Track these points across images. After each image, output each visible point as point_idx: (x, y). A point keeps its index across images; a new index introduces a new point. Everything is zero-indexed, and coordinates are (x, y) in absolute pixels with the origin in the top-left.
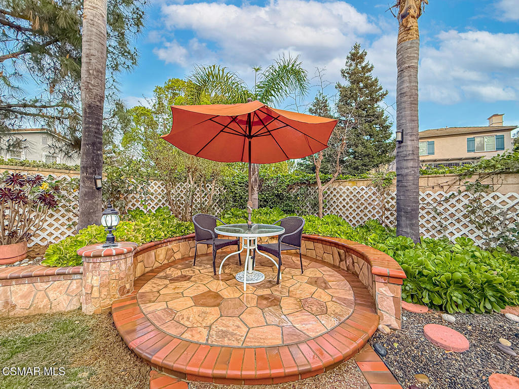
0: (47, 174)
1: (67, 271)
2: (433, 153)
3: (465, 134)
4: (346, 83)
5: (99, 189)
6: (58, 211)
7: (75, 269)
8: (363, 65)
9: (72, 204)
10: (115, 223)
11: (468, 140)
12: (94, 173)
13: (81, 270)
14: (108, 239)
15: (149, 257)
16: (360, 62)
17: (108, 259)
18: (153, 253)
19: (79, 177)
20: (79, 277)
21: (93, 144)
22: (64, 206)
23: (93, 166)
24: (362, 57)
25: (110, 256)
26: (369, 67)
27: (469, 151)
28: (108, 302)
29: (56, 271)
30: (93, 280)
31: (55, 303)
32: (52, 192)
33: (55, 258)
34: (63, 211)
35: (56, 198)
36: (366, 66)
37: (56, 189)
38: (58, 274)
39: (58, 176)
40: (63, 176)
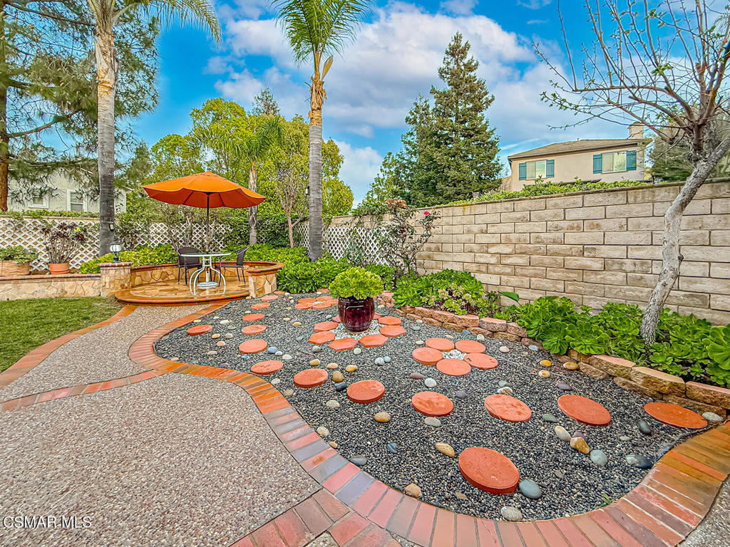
0: (79, 221)
1: (92, 275)
2: (553, 176)
3: (593, 149)
4: (444, 86)
5: (112, 230)
6: (86, 246)
7: (97, 274)
8: (465, 61)
9: (96, 241)
10: (118, 250)
11: (595, 158)
12: (109, 220)
13: (100, 275)
14: (114, 259)
15: (145, 274)
16: (462, 58)
17: (113, 268)
18: (149, 272)
19: (99, 222)
20: (98, 278)
21: (107, 201)
22: (90, 243)
23: (107, 216)
24: (464, 52)
25: (115, 266)
26: (473, 64)
27: (595, 172)
28: (114, 291)
29: (86, 275)
30: (106, 279)
31: (86, 292)
32: (82, 233)
33: (86, 269)
34: (90, 246)
35: (85, 237)
36: (470, 63)
37: (85, 231)
38: (88, 277)
39: (86, 222)
40: (89, 222)
